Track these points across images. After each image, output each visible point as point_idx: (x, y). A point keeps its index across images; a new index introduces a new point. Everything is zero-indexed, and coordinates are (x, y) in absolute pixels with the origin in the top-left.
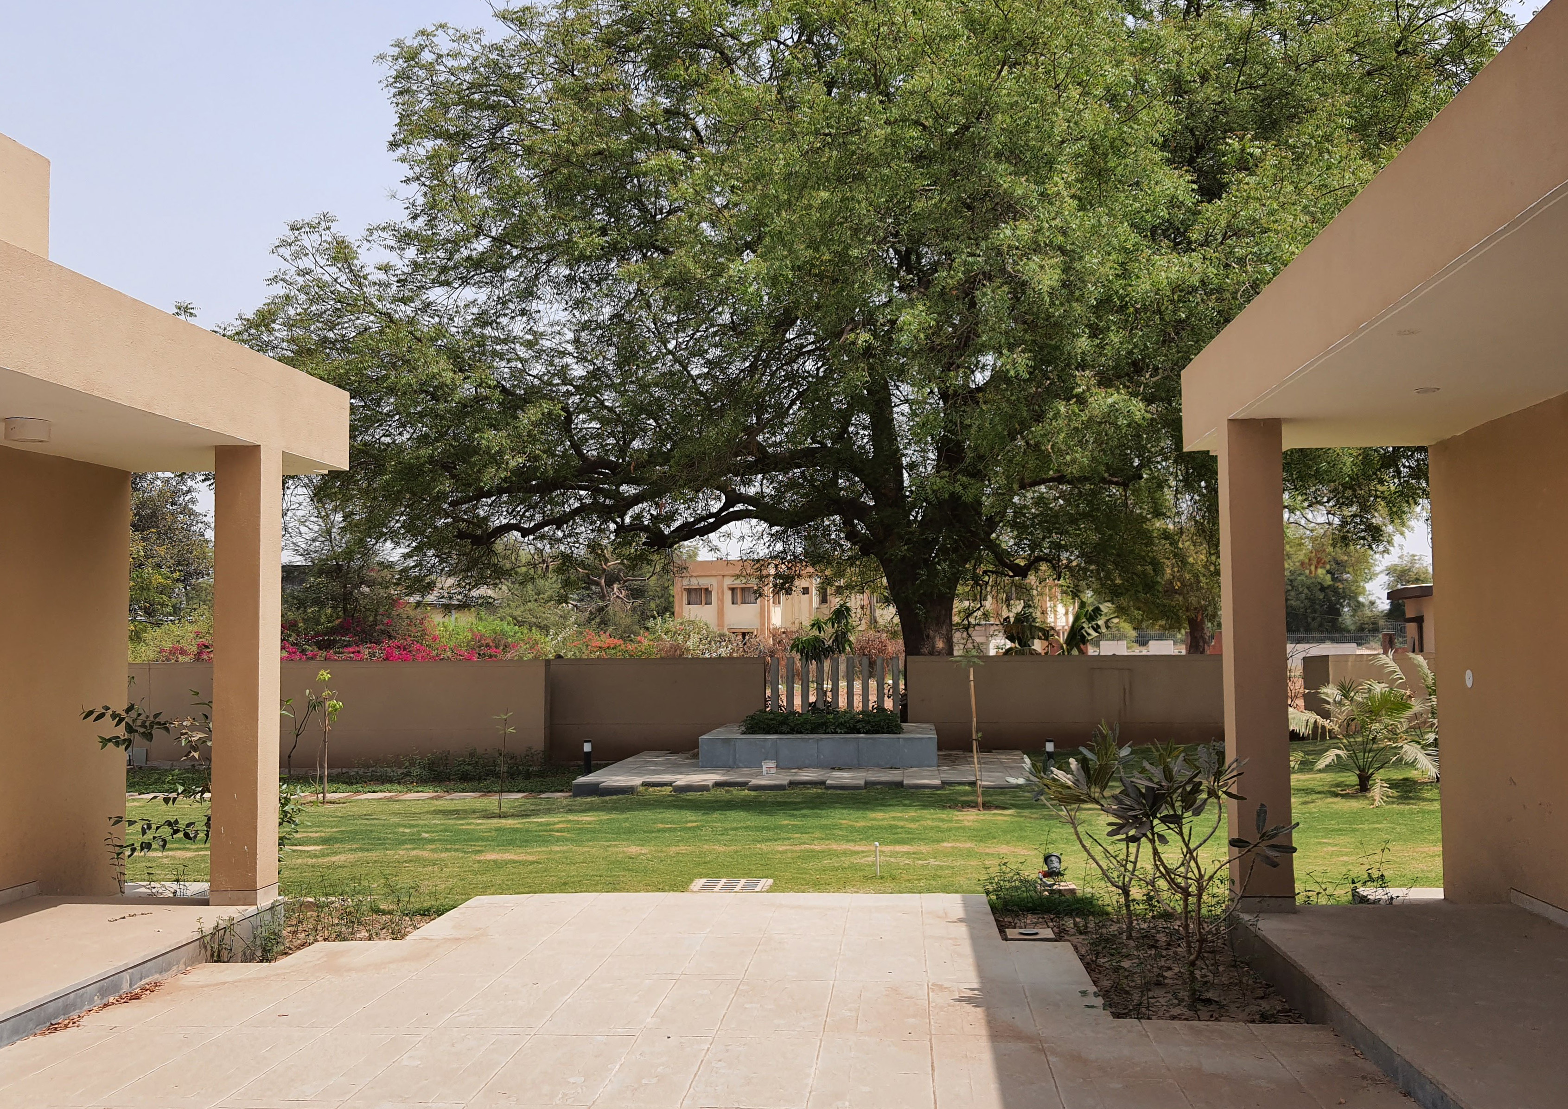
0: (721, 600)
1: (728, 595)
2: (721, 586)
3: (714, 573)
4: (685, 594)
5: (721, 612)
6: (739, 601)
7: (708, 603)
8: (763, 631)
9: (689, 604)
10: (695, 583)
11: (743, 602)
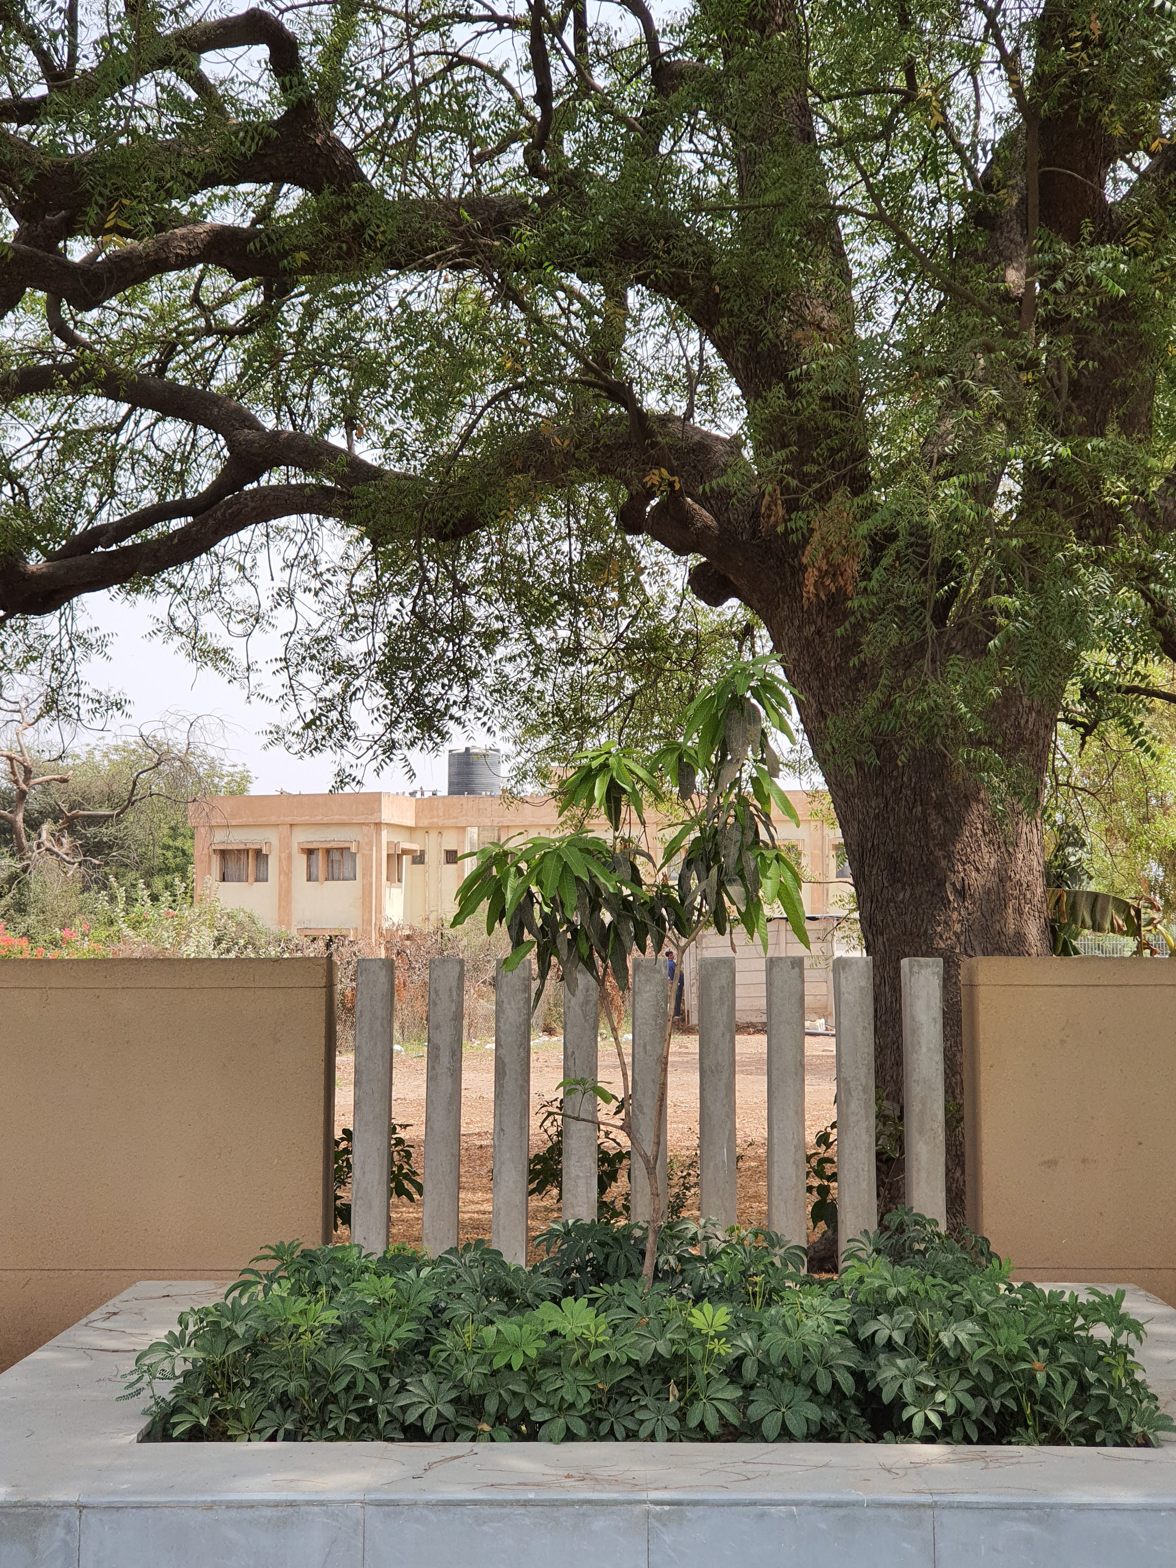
0: (286, 873)
1: (300, 862)
2: (285, 846)
3: (273, 819)
4: (216, 861)
5: (285, 896)
6: (322, 874)
7: (261, 878)
8: (367, 933)
9: (224, 880)
10: (237, 839)
11: (330, 877)
